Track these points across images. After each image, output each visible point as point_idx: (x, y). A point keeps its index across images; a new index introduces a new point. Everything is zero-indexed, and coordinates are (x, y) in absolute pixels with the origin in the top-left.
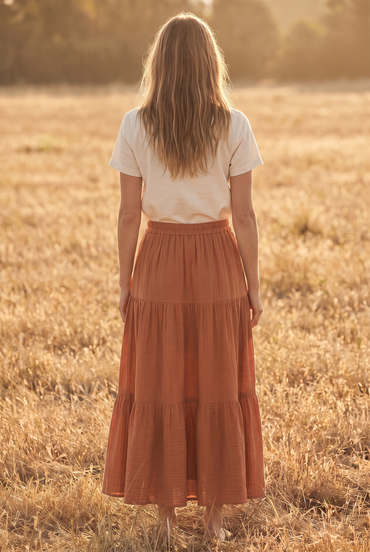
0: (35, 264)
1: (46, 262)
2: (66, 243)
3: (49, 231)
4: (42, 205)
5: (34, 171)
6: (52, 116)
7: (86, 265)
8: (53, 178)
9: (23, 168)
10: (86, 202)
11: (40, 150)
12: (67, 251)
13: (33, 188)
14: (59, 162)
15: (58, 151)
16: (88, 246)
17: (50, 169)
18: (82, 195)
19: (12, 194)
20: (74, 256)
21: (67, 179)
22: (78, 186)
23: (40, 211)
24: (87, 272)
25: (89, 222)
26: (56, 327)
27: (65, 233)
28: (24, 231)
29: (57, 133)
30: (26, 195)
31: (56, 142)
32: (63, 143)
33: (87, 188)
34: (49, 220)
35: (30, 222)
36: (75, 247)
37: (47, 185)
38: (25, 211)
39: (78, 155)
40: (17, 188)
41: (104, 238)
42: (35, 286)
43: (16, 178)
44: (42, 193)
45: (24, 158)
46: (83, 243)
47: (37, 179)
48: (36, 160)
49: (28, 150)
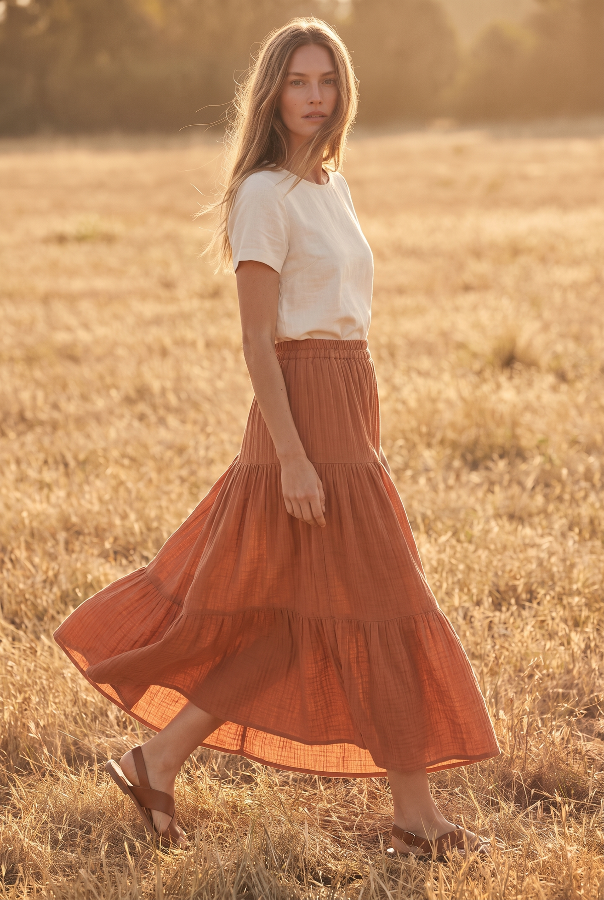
0: (80, 422)
1: (97, 417)
2: (128, 387)
3: (100, 369)
4: (87, 327)
5: (73, 272)
6: (99, 185)
7: (162, 421)
8: (102, 283)
9: (54, 267)
10: (157, 321)
11: (81, 239)
12: (129, 402)
13: (72, 299)
14: (111, 257)
15: (109, 239)
16: (164, 390)
17: (97, 268)
18: (149, 309)
19: (38, 310)
20: (143, 408)
21: (125, 285)
22: (144, 296)
23: (83, 336)
24: (163, 433)
25: (164, 352)
27: (127, 371)
28: (61, 369)
29: (106, 211)
30: (61, 311)
31: (105, 225)
32: (116, 227)
33: (157, 299)
34: (99, 351)
35: (70, 355)
36: (143, 393)
37: (93, 295)
38: (61, 337)
39: (142, 246)
40: (46, 299)
41: (189, 379)
42: (82, 457)
43: (42, 284)
44: (86, 306)
45: (54, 251)
46: (156, 386)
47: (78, 285)
48: (74, 255)
49: (61, 239)
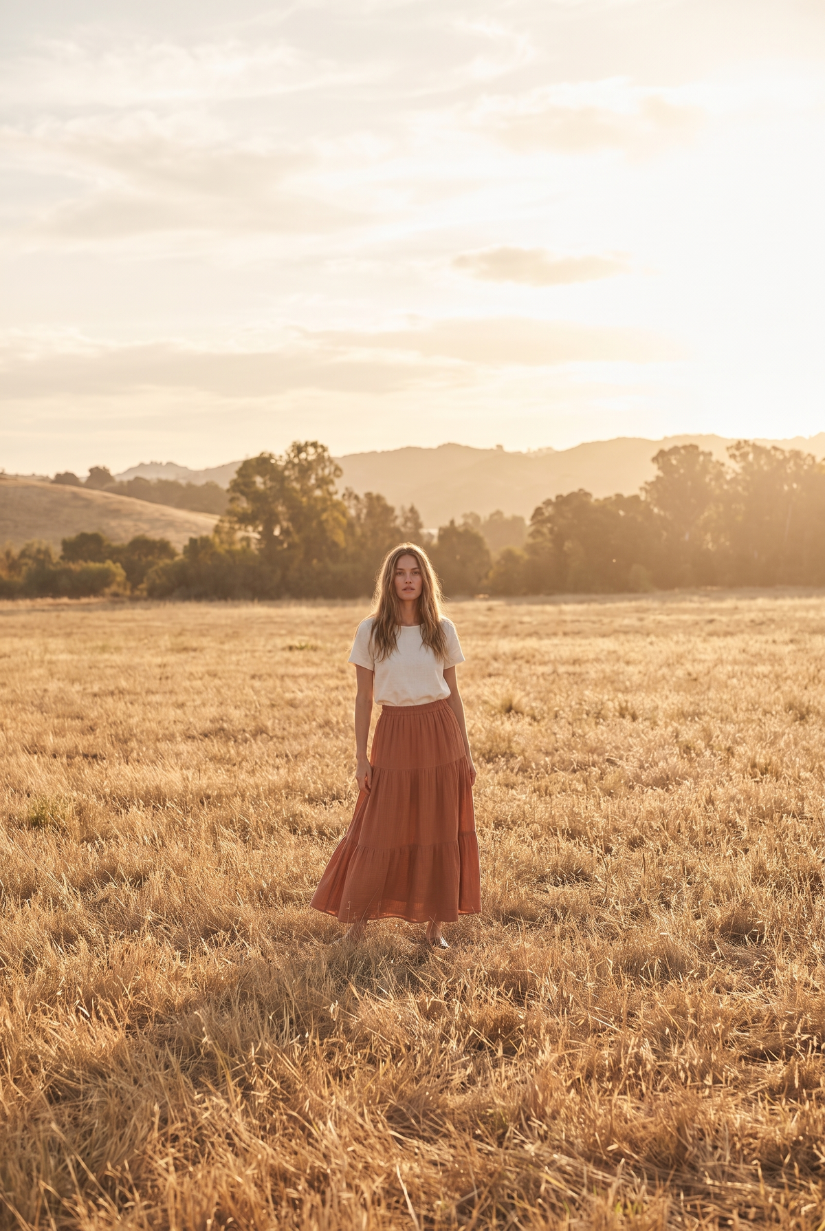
0: (295, 737)
1: (305, 735)
2: (320, 720)
3: (307, 711)
4: (301, 691)
5: (295, 664)
7: (337, 738)
9: (287, 662)
11: (302, 648)
12: (321, 727)
13: (294, 677)
14: (315, 657)
15: (315, 649)
16: (338, 723)
17: (309, 662)
18: (332, 683)
19: (278, 683)
20: (327, 729)
21: (320, 671)
22: (331, 676)
23: (300, 695)
25: (339, 704)
26: (312, 785)
27: (320, 711)
28: (288, 711)
29: (315, 635)
30: (289, 683)
31: (313, 642)
32: (319, 643)
33: (337, 677)
34: (306, 702)
35: (292, 704)
36: (328, 723)
37: (305, 676)
38: (288, 696)
39: (333, 652)
40: (282, 677)
42: (296, 753)
43: (281, 670)
44: (302, 681)
45: (287, 654)
46: (334, 720)
48: (297, 656)
49: (291, 648)
